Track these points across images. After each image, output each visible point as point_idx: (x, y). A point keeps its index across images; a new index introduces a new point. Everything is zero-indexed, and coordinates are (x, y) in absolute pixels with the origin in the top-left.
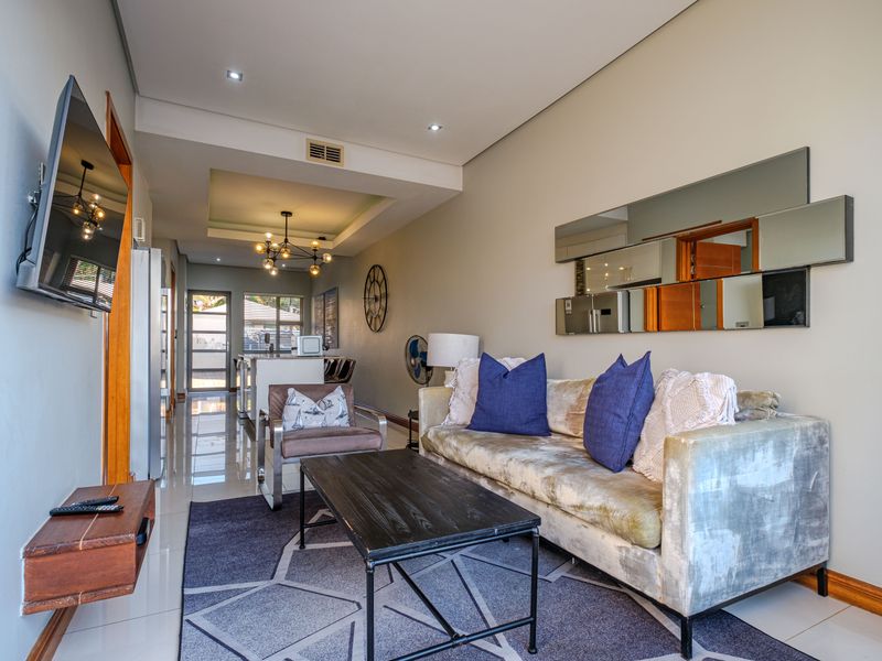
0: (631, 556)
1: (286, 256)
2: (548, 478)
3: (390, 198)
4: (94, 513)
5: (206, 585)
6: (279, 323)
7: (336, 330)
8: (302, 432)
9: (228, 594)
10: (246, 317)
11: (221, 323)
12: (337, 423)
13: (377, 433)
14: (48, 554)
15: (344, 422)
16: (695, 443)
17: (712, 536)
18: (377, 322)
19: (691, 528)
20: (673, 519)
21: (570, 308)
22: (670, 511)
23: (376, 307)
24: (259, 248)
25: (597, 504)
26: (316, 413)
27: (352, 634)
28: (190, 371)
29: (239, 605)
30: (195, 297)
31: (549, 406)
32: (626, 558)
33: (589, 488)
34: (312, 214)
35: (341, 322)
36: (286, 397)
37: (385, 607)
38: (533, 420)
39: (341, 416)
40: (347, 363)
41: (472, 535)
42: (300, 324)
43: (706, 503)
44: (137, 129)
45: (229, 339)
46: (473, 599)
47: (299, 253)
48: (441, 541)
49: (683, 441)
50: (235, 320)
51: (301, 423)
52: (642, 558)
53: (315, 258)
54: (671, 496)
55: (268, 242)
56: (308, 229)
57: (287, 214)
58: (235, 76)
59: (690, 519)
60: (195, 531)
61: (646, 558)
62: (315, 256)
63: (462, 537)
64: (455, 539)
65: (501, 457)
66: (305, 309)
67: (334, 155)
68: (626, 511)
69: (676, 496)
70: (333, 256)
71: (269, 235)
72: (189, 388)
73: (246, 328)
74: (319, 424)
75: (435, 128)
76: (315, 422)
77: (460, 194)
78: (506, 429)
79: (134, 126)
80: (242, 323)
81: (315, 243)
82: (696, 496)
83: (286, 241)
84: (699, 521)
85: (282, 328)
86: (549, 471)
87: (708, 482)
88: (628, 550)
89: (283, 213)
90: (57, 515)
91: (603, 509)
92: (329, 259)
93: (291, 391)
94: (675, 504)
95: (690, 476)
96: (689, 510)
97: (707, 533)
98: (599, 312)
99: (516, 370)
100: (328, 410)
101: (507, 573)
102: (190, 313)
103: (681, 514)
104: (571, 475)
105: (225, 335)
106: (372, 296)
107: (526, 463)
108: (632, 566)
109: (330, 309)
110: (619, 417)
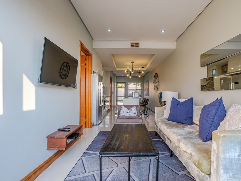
0: (200, 175)
1: (132, 73)
2: (178, 139)
3: (156, 54)
4: (64, 131)
5: (90, 151)
6: (136, 90)
7: (148, 91)
8: (124, 117)
9: (93, 154)
10: (129, 88)
11: (123, 90)
12: (133, 115)
13: (142, 119)
14: (50, 138)
15: (136, 115)
16: (223, 136)
17: (234, 177)
18: (156, 89)
19: (221, 171)
20: (214, 165)
21: (222, 83)
22: (213, 162)
23: (156, 84)
24: (125, 71)
25: (189, 152)
26: (128, 112)
27: (111, 173)
28: (117, 101)
29: (93, 158)
30: (118, 84)
31: (194, 115)
32: (199, 175)
33: (188, 146)
34: (139, 62)
35: (149, 88)
36: (121, 108)
37: (124, 168)
38: (187, 119)
39: (135, 114)
40: (147, 99)
41: (132, 154)
42: (141, 90)
43: (231, 162)
44: (94, 47)
45: (125, 94)
46: (149, 173)
47: (136, 72)
48: (122, 154)
49: (218, 134)
50: (127, 89)
51: (124, 115)
52: (203, 177)
53: (140, 73)
54: (213, 156)
55: (128, 70)
56: (138, 66)
57: (133, 62)
58: (109, 30)
59: (221, 167)
60: (98, 137)
61: (205, 177)
62: (139, 72)
63: (129, 154)
64: (126, 154)
65: (169, 130)
66: (142, 86)
67: (137, 45)
68: (197, 157)
69: (215, 156)
70: (144, 72)
71: (128, 68)
72: (117, 105)
73: (129, 91)
74: (129, 115)
75: (163, 31)
76: (128, 115)
77: (175, 50)
78: (178, 121)
79: (93, 47)
80: (128, 90)
81: (140, 69)
82: (224, 158)
83: (133, 69)
84: (226, 170)
85: (137, 91)
86: (179, 137)
87: (233, 153)
88: (199, 172)
89: (132, 62)
90: (59, 130)
91: (191, 154)
92: (143, 73)
93: (122, 106)
94: (215, 160)
95: (221, 149)
96: (221, 163)
97: (231, 175)
98: (234, 83)
99: (182, 103)
100: (131, 112)
101: (165, 167)
102: (117, 88)
103: (217, 164)
104: (185, 140)
105: (124, 93)
106: (155, 82)
107: (174, 133)
108: (201, 179)
109: (147, 86)
110: (208, 121)
